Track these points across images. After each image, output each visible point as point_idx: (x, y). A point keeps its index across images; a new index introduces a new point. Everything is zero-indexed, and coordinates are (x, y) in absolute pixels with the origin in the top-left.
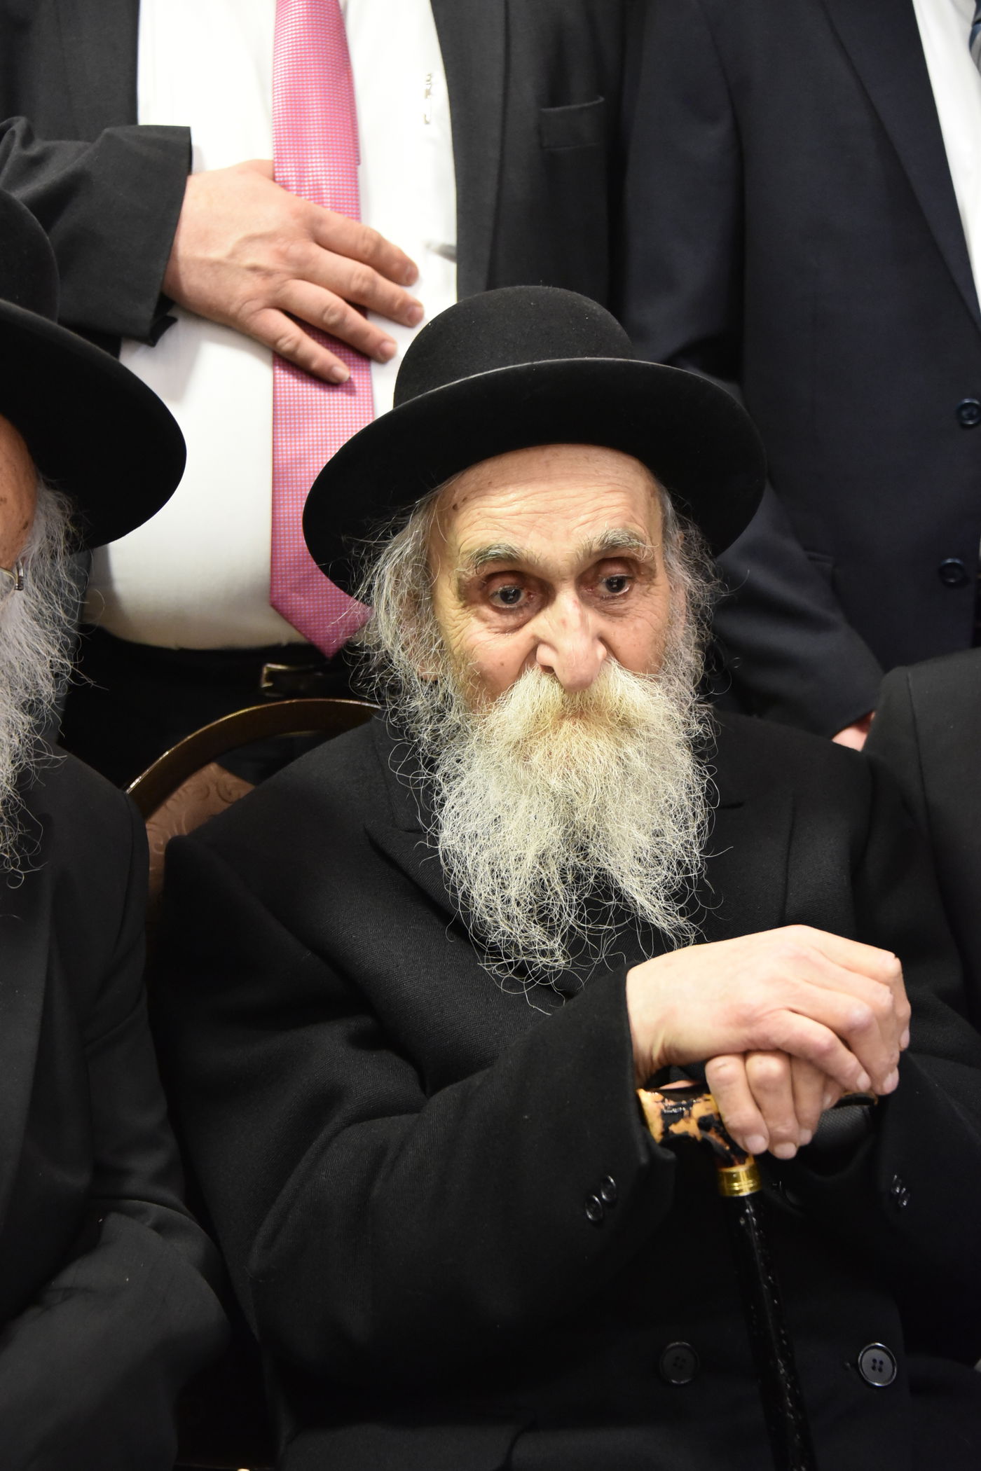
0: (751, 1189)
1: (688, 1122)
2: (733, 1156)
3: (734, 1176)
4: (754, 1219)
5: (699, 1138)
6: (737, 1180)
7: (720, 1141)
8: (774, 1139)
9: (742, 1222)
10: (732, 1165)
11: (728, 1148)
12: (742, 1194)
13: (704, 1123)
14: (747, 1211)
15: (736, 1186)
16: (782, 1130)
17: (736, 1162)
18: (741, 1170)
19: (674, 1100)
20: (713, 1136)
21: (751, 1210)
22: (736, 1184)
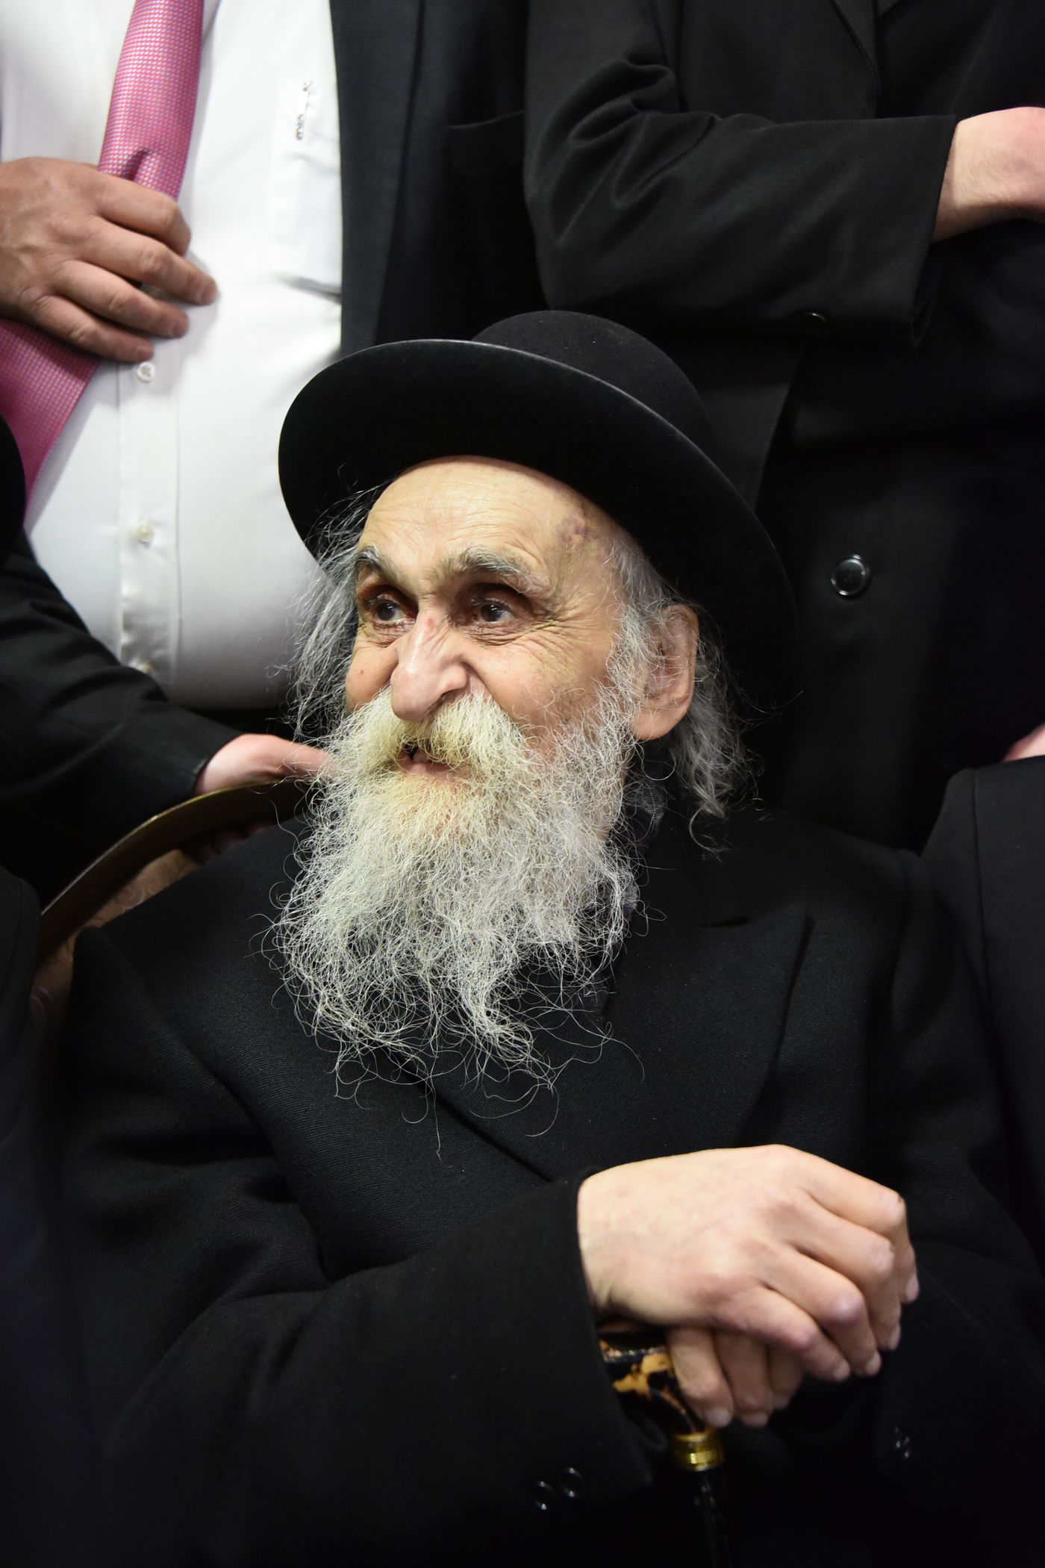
0: (709, 1463)
1: (635, 1379)
2: (689, 1421)
3: (690, 1445)
4: (712, 1500)
5: (649, 1396)
6: (694, 1452)
7: (675, 1403)
8: (740, 1410)
9: (697, 1502)
10: (688, 1432)
11: (683, 1411)
12: (701, 1468)
13: (655, 1379)
14: (704, 1489)
15: (694, 1458)
16: (751, 1400)
17: (693, 1428)
18: (696, 1438)
19: (621, 1350)
20: (666, 1395)
21: (709, 1487)
22: (692, 1455)
